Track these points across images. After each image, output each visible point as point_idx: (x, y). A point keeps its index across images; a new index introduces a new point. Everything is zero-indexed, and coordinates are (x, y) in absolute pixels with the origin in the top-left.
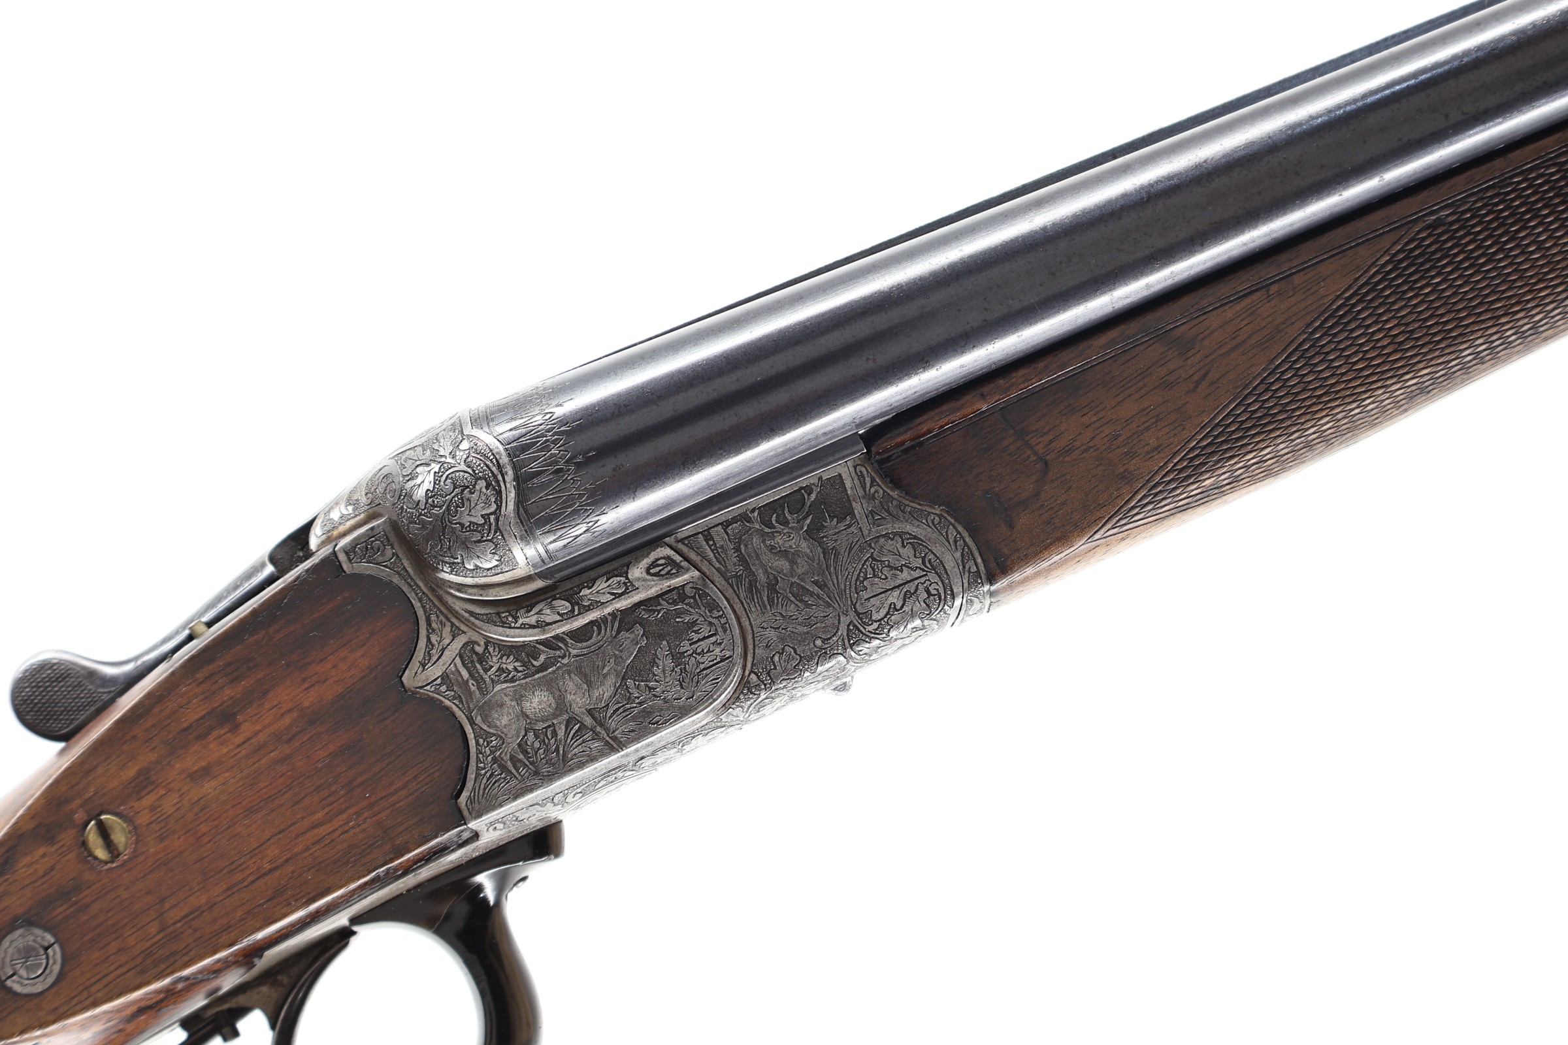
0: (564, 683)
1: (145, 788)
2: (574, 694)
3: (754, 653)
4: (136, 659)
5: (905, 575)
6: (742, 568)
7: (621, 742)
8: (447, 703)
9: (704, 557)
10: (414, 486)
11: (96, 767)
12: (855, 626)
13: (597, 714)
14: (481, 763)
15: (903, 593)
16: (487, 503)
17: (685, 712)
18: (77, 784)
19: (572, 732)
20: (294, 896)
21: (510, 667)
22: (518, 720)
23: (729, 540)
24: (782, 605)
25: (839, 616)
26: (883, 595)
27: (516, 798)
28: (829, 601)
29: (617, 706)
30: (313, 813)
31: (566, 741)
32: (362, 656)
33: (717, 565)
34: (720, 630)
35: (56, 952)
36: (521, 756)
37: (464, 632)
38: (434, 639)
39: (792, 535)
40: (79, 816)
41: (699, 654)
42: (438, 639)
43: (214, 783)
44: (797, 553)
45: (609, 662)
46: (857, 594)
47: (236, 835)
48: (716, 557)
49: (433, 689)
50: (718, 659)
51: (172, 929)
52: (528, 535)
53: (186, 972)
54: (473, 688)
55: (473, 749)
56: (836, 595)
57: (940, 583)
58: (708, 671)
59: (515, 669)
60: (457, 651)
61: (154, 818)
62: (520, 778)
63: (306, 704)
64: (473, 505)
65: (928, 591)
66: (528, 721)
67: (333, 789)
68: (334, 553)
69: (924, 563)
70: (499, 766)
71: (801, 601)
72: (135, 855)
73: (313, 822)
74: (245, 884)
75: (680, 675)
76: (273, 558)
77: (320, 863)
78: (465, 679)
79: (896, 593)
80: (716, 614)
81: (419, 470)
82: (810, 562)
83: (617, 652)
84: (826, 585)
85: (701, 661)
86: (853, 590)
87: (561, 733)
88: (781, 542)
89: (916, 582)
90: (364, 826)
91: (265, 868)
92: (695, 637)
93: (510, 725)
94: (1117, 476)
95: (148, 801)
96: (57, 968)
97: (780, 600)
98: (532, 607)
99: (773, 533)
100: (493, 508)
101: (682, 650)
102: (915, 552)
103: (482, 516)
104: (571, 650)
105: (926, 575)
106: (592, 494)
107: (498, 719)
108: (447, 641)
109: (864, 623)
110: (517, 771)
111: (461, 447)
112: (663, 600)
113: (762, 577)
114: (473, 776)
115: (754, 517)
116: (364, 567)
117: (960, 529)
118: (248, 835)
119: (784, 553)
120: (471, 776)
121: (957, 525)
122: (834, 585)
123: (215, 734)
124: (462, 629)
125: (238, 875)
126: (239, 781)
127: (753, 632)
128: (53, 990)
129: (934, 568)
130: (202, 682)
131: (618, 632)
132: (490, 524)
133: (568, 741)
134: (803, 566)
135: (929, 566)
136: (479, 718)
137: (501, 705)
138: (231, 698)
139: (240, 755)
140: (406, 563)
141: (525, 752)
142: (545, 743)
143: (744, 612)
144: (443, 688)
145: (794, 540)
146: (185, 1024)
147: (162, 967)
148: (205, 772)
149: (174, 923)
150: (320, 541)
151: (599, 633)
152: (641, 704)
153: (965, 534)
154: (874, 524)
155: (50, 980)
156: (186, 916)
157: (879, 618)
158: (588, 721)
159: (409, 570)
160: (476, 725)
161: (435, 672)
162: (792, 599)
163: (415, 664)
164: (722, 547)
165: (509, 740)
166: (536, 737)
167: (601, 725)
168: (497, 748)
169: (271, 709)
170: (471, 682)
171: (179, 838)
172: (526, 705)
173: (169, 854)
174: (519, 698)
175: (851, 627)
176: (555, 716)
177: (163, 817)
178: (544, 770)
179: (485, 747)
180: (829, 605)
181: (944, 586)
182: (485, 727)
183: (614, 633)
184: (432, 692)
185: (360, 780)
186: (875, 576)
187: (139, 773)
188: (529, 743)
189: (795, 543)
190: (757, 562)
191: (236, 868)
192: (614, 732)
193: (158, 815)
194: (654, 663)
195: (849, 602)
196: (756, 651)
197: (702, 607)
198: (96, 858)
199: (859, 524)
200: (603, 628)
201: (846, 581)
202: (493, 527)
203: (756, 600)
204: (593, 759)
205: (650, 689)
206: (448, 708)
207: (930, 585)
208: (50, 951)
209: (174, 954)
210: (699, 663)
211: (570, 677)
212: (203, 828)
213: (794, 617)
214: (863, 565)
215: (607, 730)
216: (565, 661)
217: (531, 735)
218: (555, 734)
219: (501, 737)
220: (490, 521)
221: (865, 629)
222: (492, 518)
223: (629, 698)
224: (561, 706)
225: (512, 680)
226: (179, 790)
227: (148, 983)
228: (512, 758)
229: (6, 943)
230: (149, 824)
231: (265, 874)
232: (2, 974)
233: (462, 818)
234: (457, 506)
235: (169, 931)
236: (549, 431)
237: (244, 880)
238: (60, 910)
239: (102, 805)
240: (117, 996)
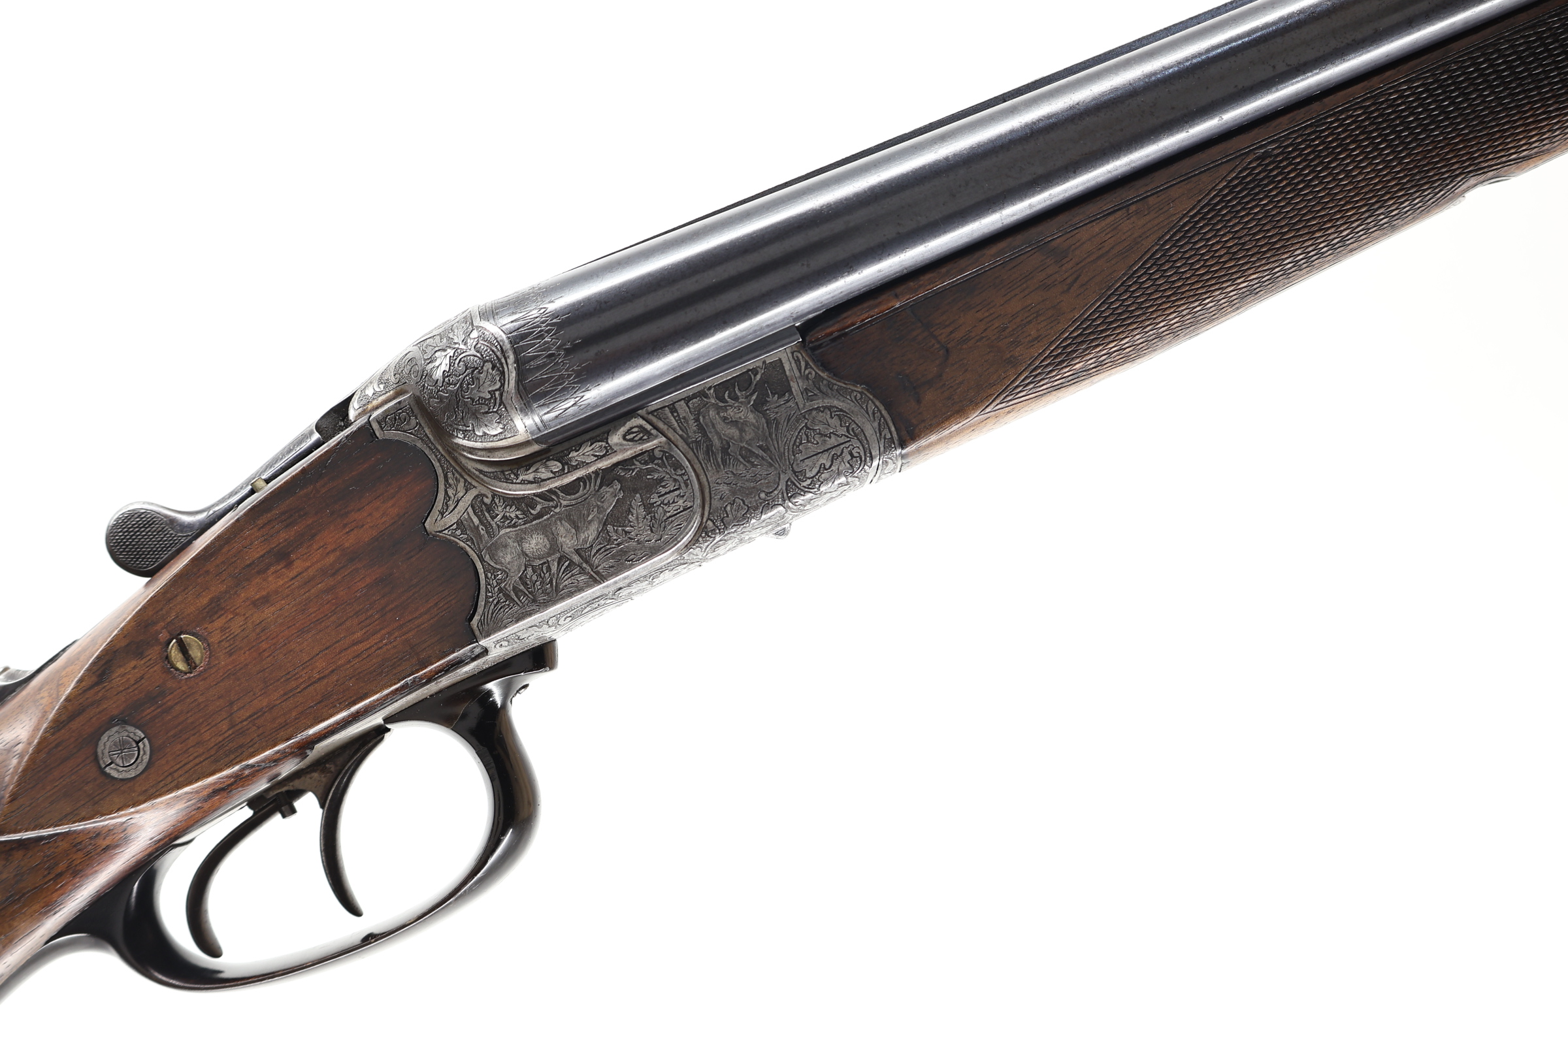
0: (556, 528)
1: (216, 613)
2: (564, 537)
3: (711, 504)
4: (208, 509)
5: (833, 441)
6: (700, 435)
7: (603, 576)
8: (462, 544)
9: (670, 426)
10: (434, 367)
11: (176, 596)
12: (792, 482)
13: (583, 554)
14: (490, 592)
15: (831, 455)
16: (493, 382)
17: (654, 552)
18: (162, 609)
19: (563, 568)
20: (338, 700)
21: (513, 515)
22: (519, 558)
23: (690, 412)
24: (733, 465)
25: (779, 474)
26: (815, 457)
27: (517, 621)
28: (771, 461)
29: (599, 547)
30: (354, 633)
31: (558, 575)
32: (392, 506)
33: (681, 433)
34: (683, 485)
35: (146, 745)
36: (522, 587)
37: (474, 487)
38: (451, 492)
39: (741, 409)
40: (163, 636)
41: (666, 505)
42: (454, 492)
43: (272, 609)
44: (745, 423)
45: (593, 511)
46: (794, 456)
47: (291, 651)
48: (679, 426)
49: (450, 533)
50: (682, 509)
51: (240, 726)
52: (526, 408)
53: (251, 761)
54: (482, 532)
55: (483, 582)
56: (777, 457)
57: (861, 448)
58: (673, 518)
59: (517, 516)
60: (470, 502)
61: (224, 637)
62: (521, 605)
63: (347, 545)
64: (481, 383)
65: (851, 454)
66: (528, 559)
67: (369, 613)
68: (369, 422)
69: (848, 431)
70: (504, 595)
71: (749, 462)
72: (209, 666)
73: (353, 640)
74: (299, 690)
75: (650, 521)
76: (318, 428)
77: (359, 673)
78: (476, 524)
79: (825, 455)
80: (680, 472)
81: (437, 354)
82: (756, 430)
83: (599, 503)
84: (768, 449)
85: (667, 510)
86: (791, 453)
87: (554, 569)
88: (732, 414)
89: (842, 446)
90: (394, 644)
91: (315, 677)
92: (663, 491)
93: (512, 562)
94: (1005, 361)
95: (219, 623)
96: (146, 758)
97: (731, 461)
98: (530, 466)
99: (725, 406)
100: (498, 385)
101: (652, 501)
102: (841, 422)
103: (489, 392)
104: (562, 501)
105: (850, 441)
106: (578, 374)
107: (503, 557)
108: (461, 494)
109: (800, 480)
110: (519, 599)
111: (472, 336)
112: (637, 460)
113: (716, 442)
114: (483, 603)
115: (710, 394)
116: (393, 434)
117: (878, 403)
118: (301, 651)
119: (734, 423)
120: (481, 603)
121: (875, 400)
122: (775, 449)
123: (272, 569)
124: (473, 484)
125: (293, 683)
126: (293, 607)
127: (710, 487)
128: (144, 776)
129: (856, 435)
130: (262, 527)
131: (600, 487)
132: (496, 399)
133: (560, 575)
134: (750, 434)
135: (852, 433)
136: (488, 556)
137: (506, 546)
138: (286, 540)
139: (293, 587)
140: (427, 431)
141: (525, 584)
142: (541, 576)
143: (702, 471)
144: (459, 532)
145: (743, 413)
146: (251, 803)
147: (232, 756)
148: (266, 600)
149: (241, 722)
150: (357, 412)
151: (585, 488)
152: (619, 545)
153: (882, 408)
154: (808, 399)
155: (141, 768)
156: (250, 716)
157: (812, 475)
158: (576, 558)
159: (430, 436)
160: (485, 562)
161: (451, 519)
162: (741, 460)
163: (435, 513)
164: (684, 418)
165: (512, 574)
166: (534, 571)
167: (587, 562)
168: (502, 580)
169: (318, 549)
170: (481, 527)
171: (245, 653)
172: (526, 546)
173: (236, 666)
174: (520, 540)
175: (789, 483)
176: (549, 555)
177: (232, 636)
178: (541, 598)
179: (493, 580)
180: (771, 465)
181: (864, 450)
182: (492, 564)
183: (597, 488)
184: (449, 535)
185: (391, 606)
186: (808, 441)
187: (211, 601)
188: (528, 577)
189: (744, 415)
190: (713, 430)
191: (292, 677)
192: (597, 567)
193: (227, 635)
194: (629, 512)
195: (788, 462)
196: (712, 502)
197: (668, 466)
198: (177, 669)
199: (795, 399)
200: (588, 484)
201: (785, 446)
202: (498, 401)
203: (712, 461)
204: (580, 590)
205: (626, 532)
206: (462, 548)
207: (853, 449)
208: (141, 744)
209: (241, 746)
210: (666, 512)
211: (561, 523)
212: (264, 645)
213: (743, 475)
214: (799, 433)
215: (591, 566)
216: (557, 510)
217: (530, 570)
218: (549, 569)
219: (505, 572)
220: (495, 396)
221: (800, 484)
222: (497, 393)
223: (610, 540)
224: (554, 547)
225: (514, 526)
226: (244, 615)
227: (221, 770)
228: (515, 589)
229: (105, 738)
230: (220, 642)
231: (315, 682)
232: (101, 762)
233: (475, 637)
234: (469, 384)
235: (237, 728)
236: (543, 322)
237: (297, 687)
238: (149, 711)
239: (181, 627)
240: (197, 780)
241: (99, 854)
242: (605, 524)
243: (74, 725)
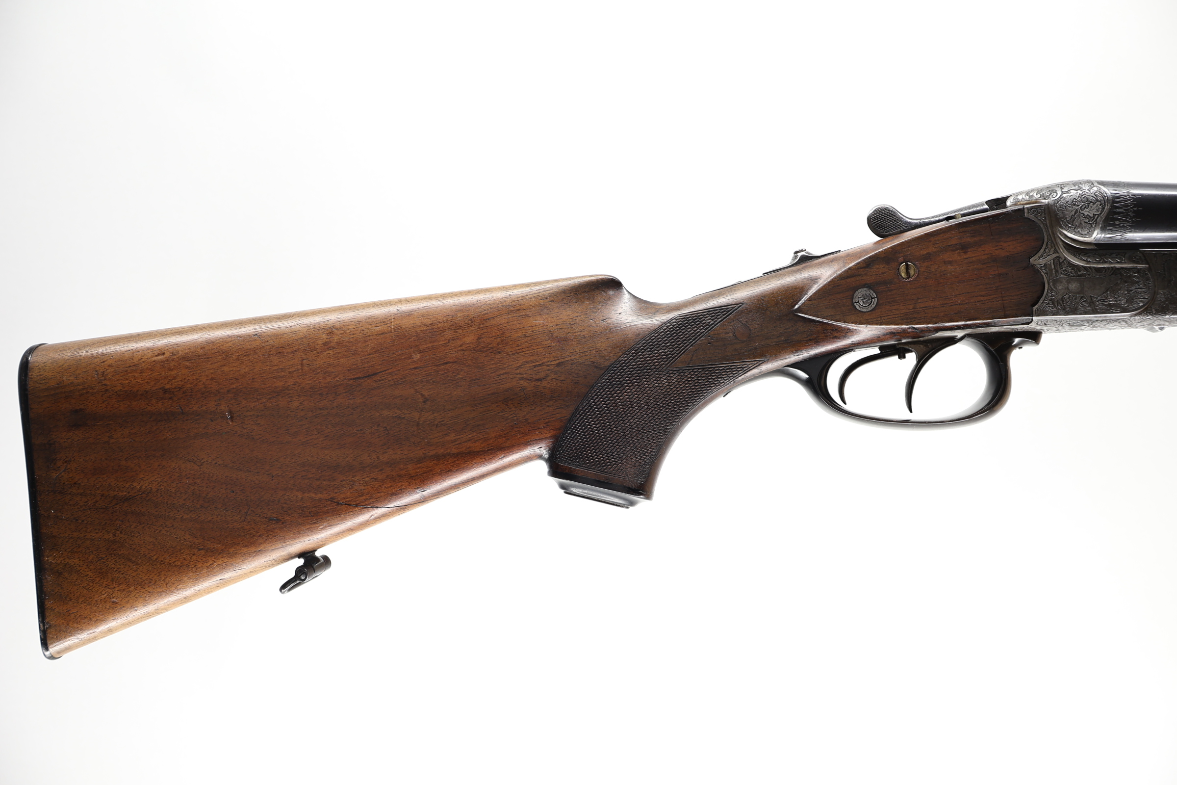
0: (1086, 284)
1: (927, 259)
2: (1088, 289)
4: (921, 219)
7: (1097, 312)
8: (1043, 274)
9: (1151, 262)
10: (1068, 196)
11: (913, 245)
13: (1093, 299)
14: (1046, 298)
16: (1098, 210)
17: (1124, 310)
18: (905, 249)
19: (1082, 301)
21: (1070, 271)
23: (1162, 260)
24: (1171, 289)
27: (1054, 315)
29: (1101, 299)
30: (982, 291)
32: (1020, 246)
33: (1154, 266)
34: (1147, 288)
35: (875, 301)
36: (1061, 302)
37: (1058, 253)
38: (1047, 250)
40: (901, 259)
41: (1137, 293)
43: (951, 267)
45: (1104, 283)
47: (952, 288)
48: (1155, 263)
50: (1143, 298)
51: (918, 309)
52: (1103, 229)
53: (916, 326)
54: (1054, 272)
55: (1045, 293)
58: (1137, 300)
59: (1071, 272)
60: (1053, 258)
61: (926, 270)
62: (1058, 309)
63: (994, 254)
64: (1092, 209)
67: (992, 286)
68: (1024, 208)
70: (1052, 302)
72: (915, 280)
73: (980, 294)
74: (949, 305)
75: (1127, 297)
76: (987, 202)
78: (1052, 268)
80: (1149, 282)
81: (1071, 191)
85: (1136, 296)
87: (1078, 300)
90: (997, 303)
91: (958, 303)
92: (1137, 287)
95: (926, 264)
96: (873, 306)
97: (1171, 287)
98: (1087, 253)
100: (1098, 213)
101: (1131, 289)
103: (1093, 214)
104: (1093, 274)
106: (1133, 222)
108: (1051, 253)
110: (1058, 306)
111: (1093, 188)
112: (1131, 270)
113: (1167, 277)
116: (1032, 217)
118: (956, 289)
120: (1041, 301)
123: (958, 251)
124: (1058, 251)
125: (947, 301)
126: (960, 270)
127: (1157, 294)
128: (869, 313)
130: (961, 233)
131: (1112, 274)
132: (1093, 219)
133: (1079, 303)
136: (1052, 283)
137: (1061, 282)
138: (969, 242)
140: (1048, 222)
141: (1063, 301)
142: (1071, 301)
143: (1157, 286)
144: (1043, 268)
146: (881, 348)
147: (909, 321)
148: (950, 263)
149: (919, 308)
150: (1012, 204)
151: (1105, 272)
152: (1110, 301)
155: (870, 309)
156: (924, 307)
158: (1089, 299)
159: (1048, 224)
160: (1050, 285)
161: (1042, 261)
163: (1036, 257)
164: (1159, 261)
165: (1059, 295)
166: (1069, 297)
167: (1093, 303)
168: (1053, 296)
169: (981, 251)
170: (1054, 270)
171: (932, 281)
172: (1070, 286)
173: (927, 284)
174: (1068, 282)
176: (1078, 293)
177: (930, 272)
178: (1066, 310)
179: (1050, 294)
182: (1052, 287)
183: (1110, 274)
184: (1039, 268)
185: (1002, 287)
187: (927, 253)
188: (1065, 299)
190: (1168, 271)
191: (948, 299)
192: (1095, 307)
193: (928, 270)
194: (1120, 289)
196: (1155, 300)
197: (1144, 278)
198: (901, 276)
200: (1107, 271)
202: (1095, 220)
203: (1162, 284)
204: (1086, 313)
205: (1115, 298)
206: (1042, 275)
208: (873, 299)
209: (915, 318)
211: (1089, 283)
212: (942, 281)
216: (1089, 276)
217: (1067, 296)
218: (1076, 299)
219: (1057, 293)
220: (1094, 217)
222: (1097, 216)
223: (1106, 298)
224: (1082, 291)
225: (1068, 275)
226: (939, 265)
227: (902, 324)
228: (1057, 301)
229: (859, 291)
230: (924, 272)
231: (957, 305)
232: (854, 300)
233: (1032, 314)
234: (1086, 207)
235: (916, 310)
236: (1128, 195)
237: (949, 303)
238: (882, 288)
239: (910, 259)
240: (890, 324)
241: (830, 338)
242: (1107, 291)
243: (849, 280)
